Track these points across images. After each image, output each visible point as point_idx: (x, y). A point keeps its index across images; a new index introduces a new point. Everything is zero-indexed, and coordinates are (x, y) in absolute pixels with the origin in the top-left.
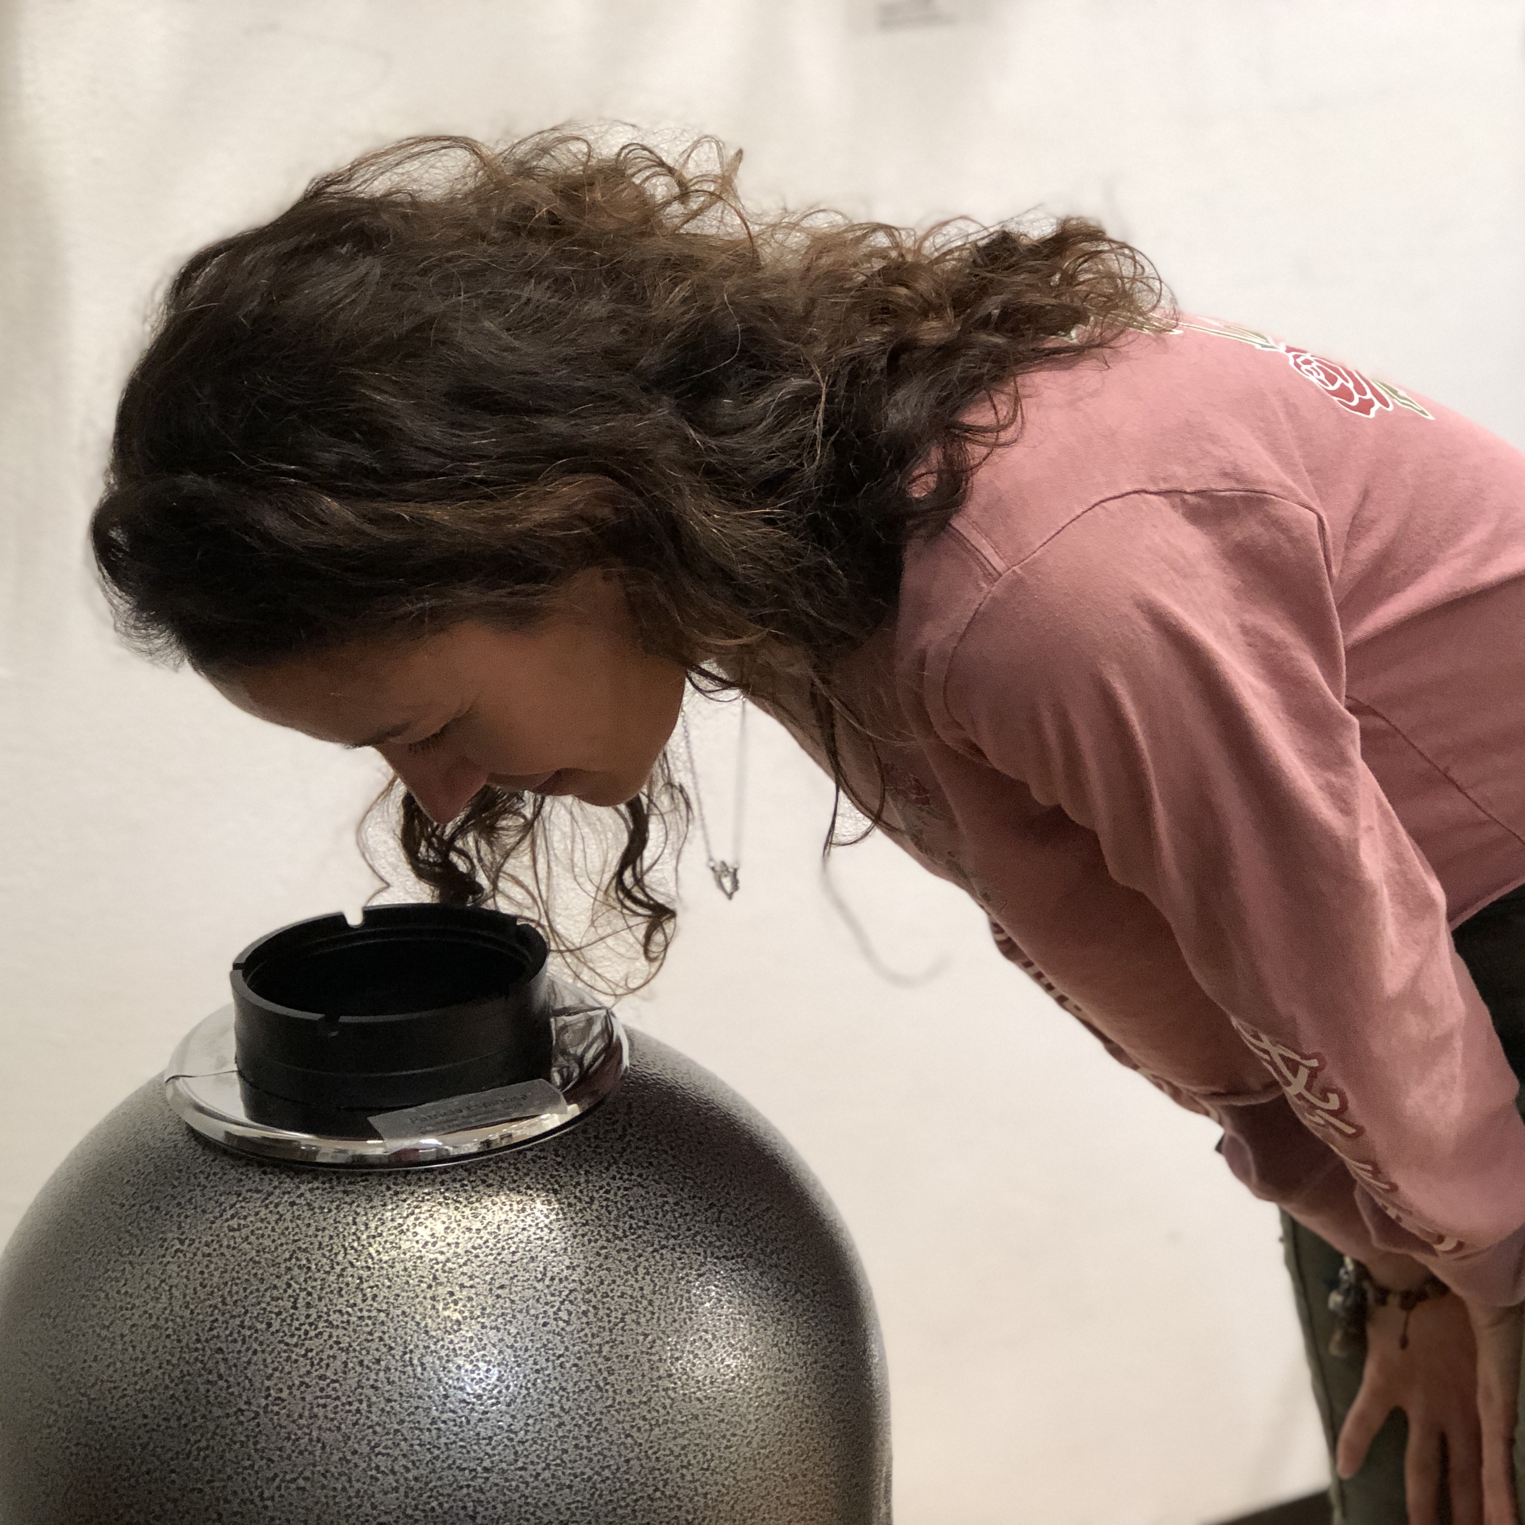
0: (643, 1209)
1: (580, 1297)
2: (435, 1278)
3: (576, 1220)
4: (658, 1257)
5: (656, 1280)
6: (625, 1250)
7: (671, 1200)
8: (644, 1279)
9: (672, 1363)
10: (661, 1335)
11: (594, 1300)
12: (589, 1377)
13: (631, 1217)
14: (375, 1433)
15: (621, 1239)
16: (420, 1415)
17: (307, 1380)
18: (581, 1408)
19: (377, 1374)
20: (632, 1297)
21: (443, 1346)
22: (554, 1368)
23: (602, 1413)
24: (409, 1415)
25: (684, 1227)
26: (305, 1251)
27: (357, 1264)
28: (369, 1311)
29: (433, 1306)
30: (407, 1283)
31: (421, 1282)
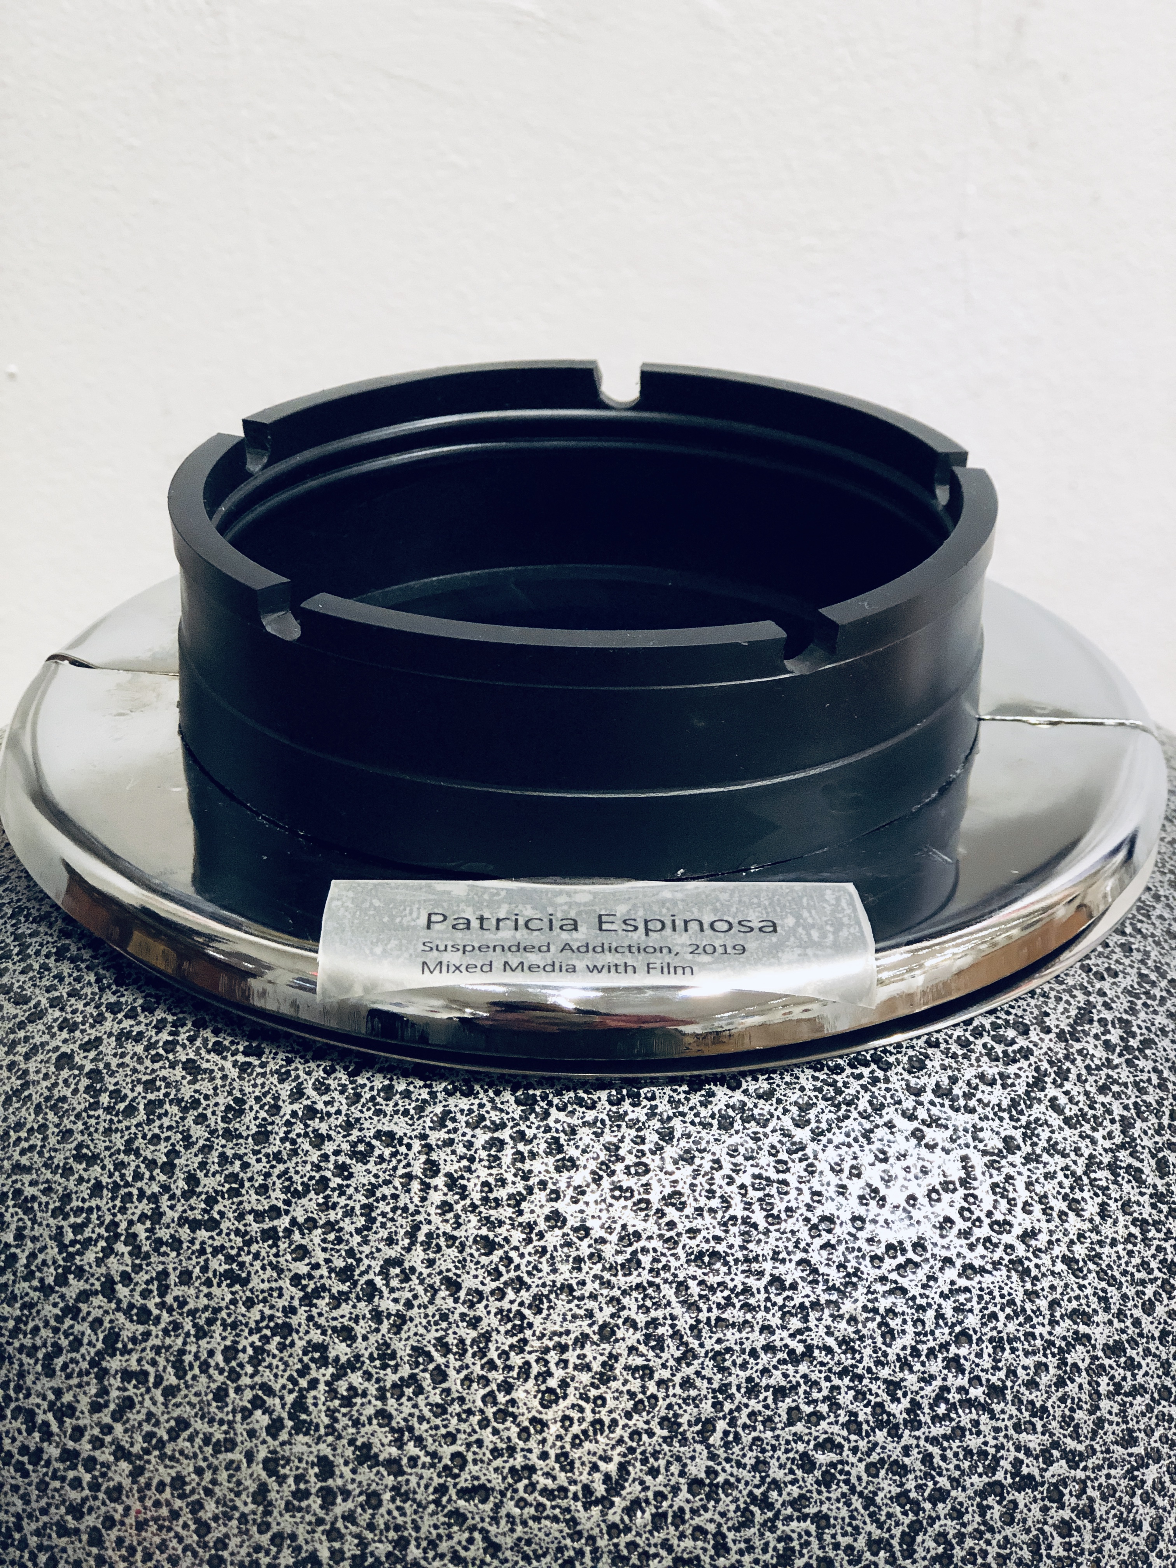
0: (998, 1344)
2: (300, 1405)
3: (780, 1337)
4: (996, 1512)
6: (899, 1470)
7: (1100, 1335)
13: (954, 1363)
15: (894, 1433)
25: (1112, 1431)
26: (26, 1205)
27: (122, 1291)
28: (98, 1443)
29: (263, 1489)
30: (220, 1395)
31: (257, 1403)
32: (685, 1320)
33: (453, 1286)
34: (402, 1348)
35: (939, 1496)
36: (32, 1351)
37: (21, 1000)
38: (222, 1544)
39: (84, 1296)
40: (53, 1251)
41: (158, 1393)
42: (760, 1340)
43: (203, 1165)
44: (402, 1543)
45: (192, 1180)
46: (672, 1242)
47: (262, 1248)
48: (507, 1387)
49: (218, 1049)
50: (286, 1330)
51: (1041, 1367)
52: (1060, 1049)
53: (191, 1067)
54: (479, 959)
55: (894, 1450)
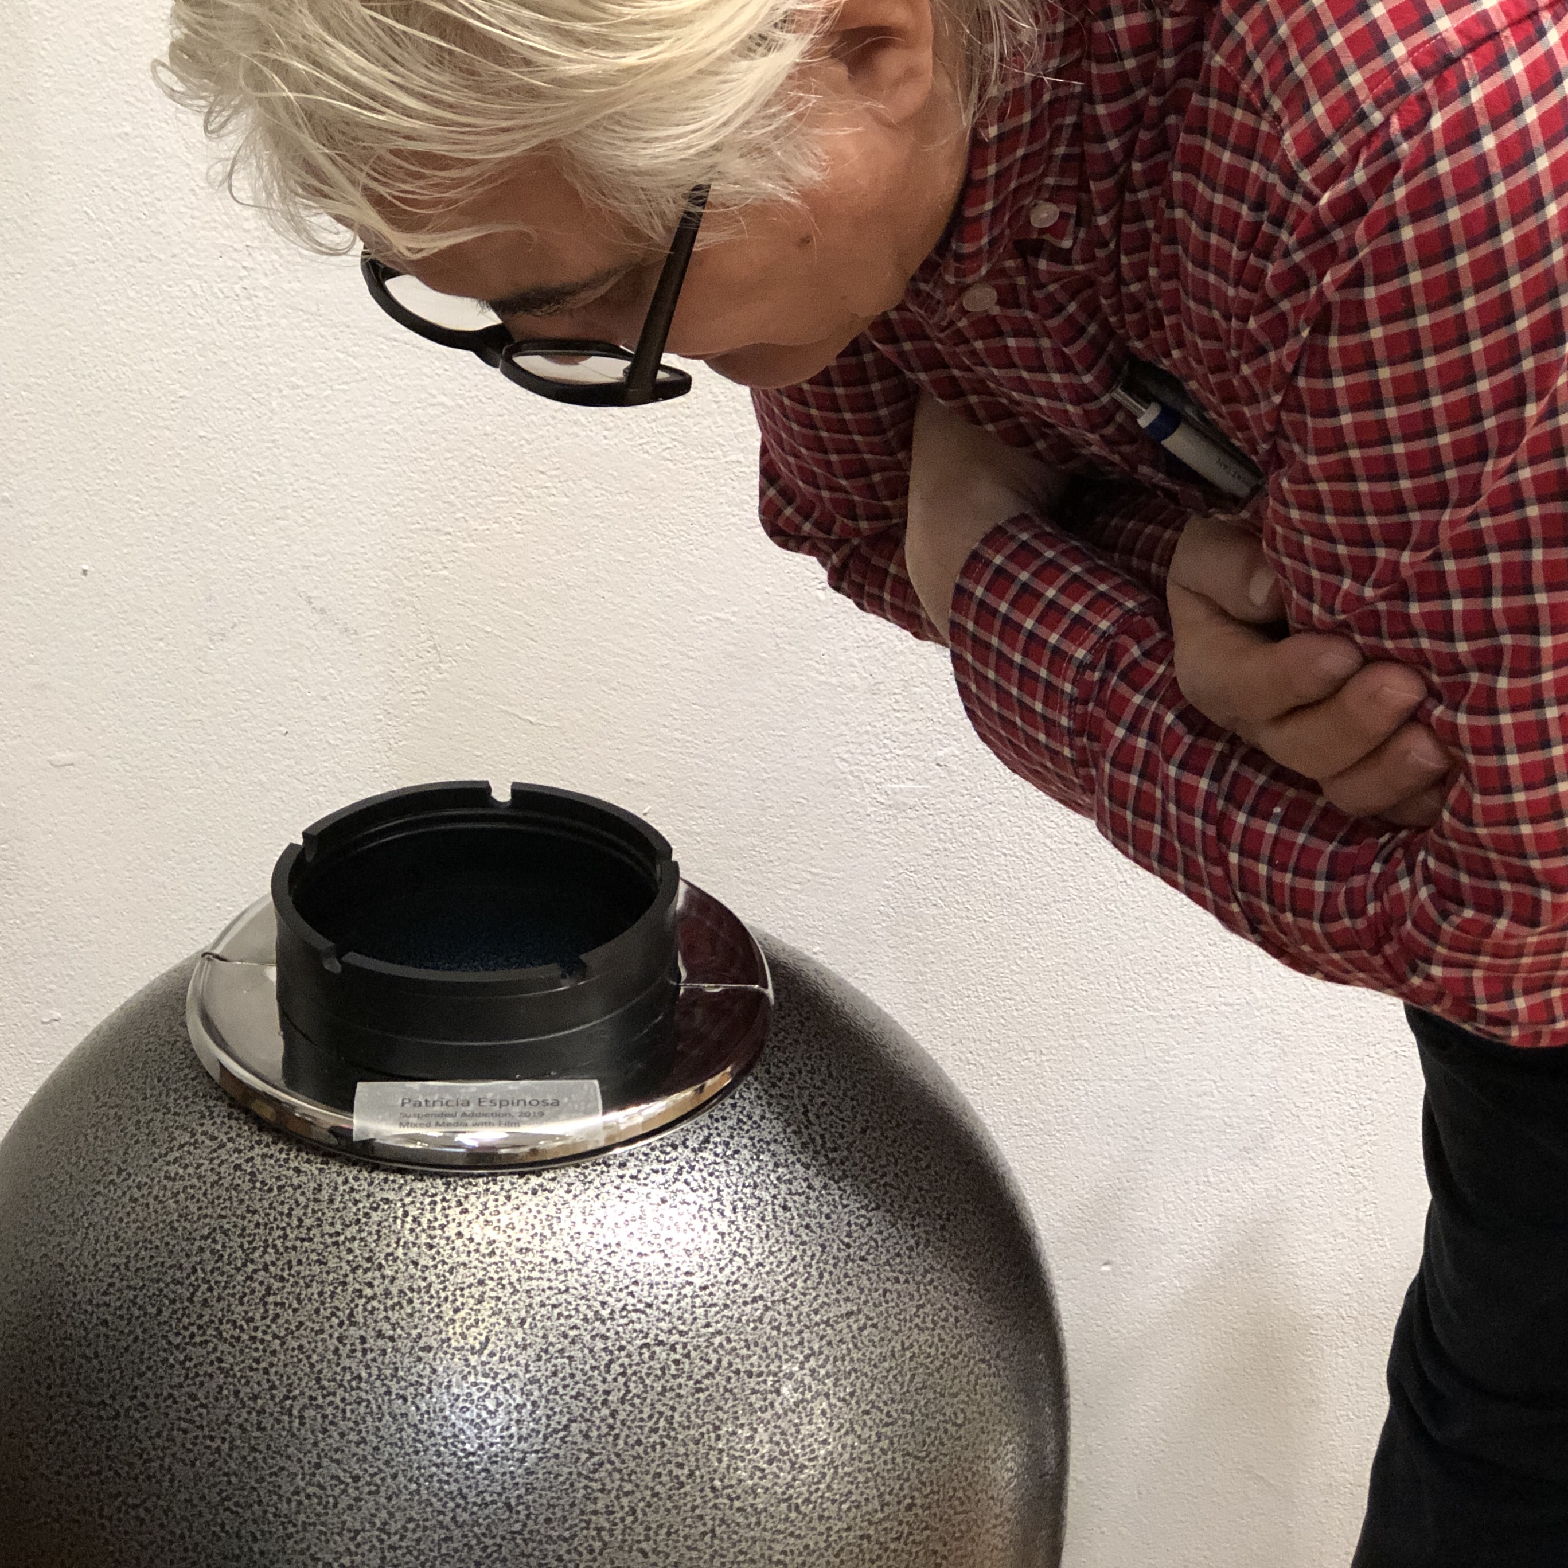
0: (651, 1286)
1: (518, 1385)
2: (351, 1315)
3: (555, 1284)
4: (646, 1355)
5: (632, 1385)
6: (605, 1338)
7: (698, 1282)
8: (615, 1380)
9: (617, 1497)
10: (613, 1458)
11: (536, 1393)
12: (499, 1489)
13: (631, 1294)
14: (229, 1482)
15: (603, 1322)
16: (283, 1480)
17: (176, 1393)
18: (479, 1525)
19: (249, 1413)
20: (589, 1400)
21: (331, 1403)
22: (459, 1467)
23: (503, 1538)
24: (271, 1475)
25: (701, 1322)
26: (225, 1233)
27: (272, 1269)
28: (265, 1332)
29: (337, 1349)
30: (317, 1311)
31: (333, 1314)
32: (515, 1277)
33: (415, 1264)
34: (394, 1290)
35: (622, 1348)
36: (233, 1295)
37: (213, 1138)
38: (320, 1371)
39: (255, 1271)
40: (240, 1253)
41: (290, 1311)
42: (547, 1284)
43: (305, 1214)
44: (396, 1369)
45: (300, 1220)
46: (509, 1244)
47: (333, 1249)
48: (439, 1306)
49: (309, 1161)
50: (344, 1284)
51: (670, 1296)
52: (692, 1156)
53: (297, 1170)
54: (424, 1121)
55: (603, 1330)
